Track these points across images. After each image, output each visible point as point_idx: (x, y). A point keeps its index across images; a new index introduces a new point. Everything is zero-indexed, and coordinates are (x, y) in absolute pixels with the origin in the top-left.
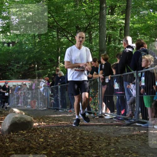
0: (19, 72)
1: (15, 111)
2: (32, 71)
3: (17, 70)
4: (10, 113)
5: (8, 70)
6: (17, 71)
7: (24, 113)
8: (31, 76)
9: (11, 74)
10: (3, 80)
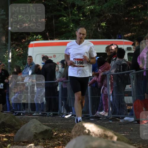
0: (99, 16)
1: (89, 131)
2: (137, 9)
3: (92, 7)
4: (75, 136)
5: (66, 8)
6: (92, 11)
7: (115, 138)
8: (133, 26)
9: (74, 21)
10: (52, 39)
